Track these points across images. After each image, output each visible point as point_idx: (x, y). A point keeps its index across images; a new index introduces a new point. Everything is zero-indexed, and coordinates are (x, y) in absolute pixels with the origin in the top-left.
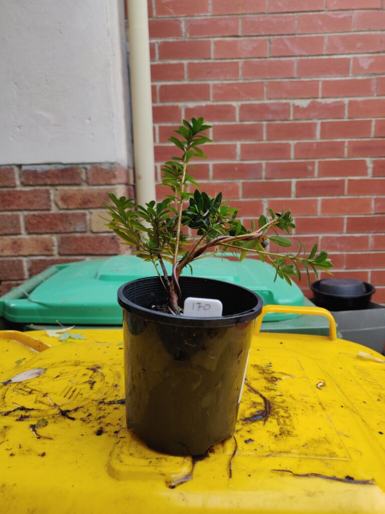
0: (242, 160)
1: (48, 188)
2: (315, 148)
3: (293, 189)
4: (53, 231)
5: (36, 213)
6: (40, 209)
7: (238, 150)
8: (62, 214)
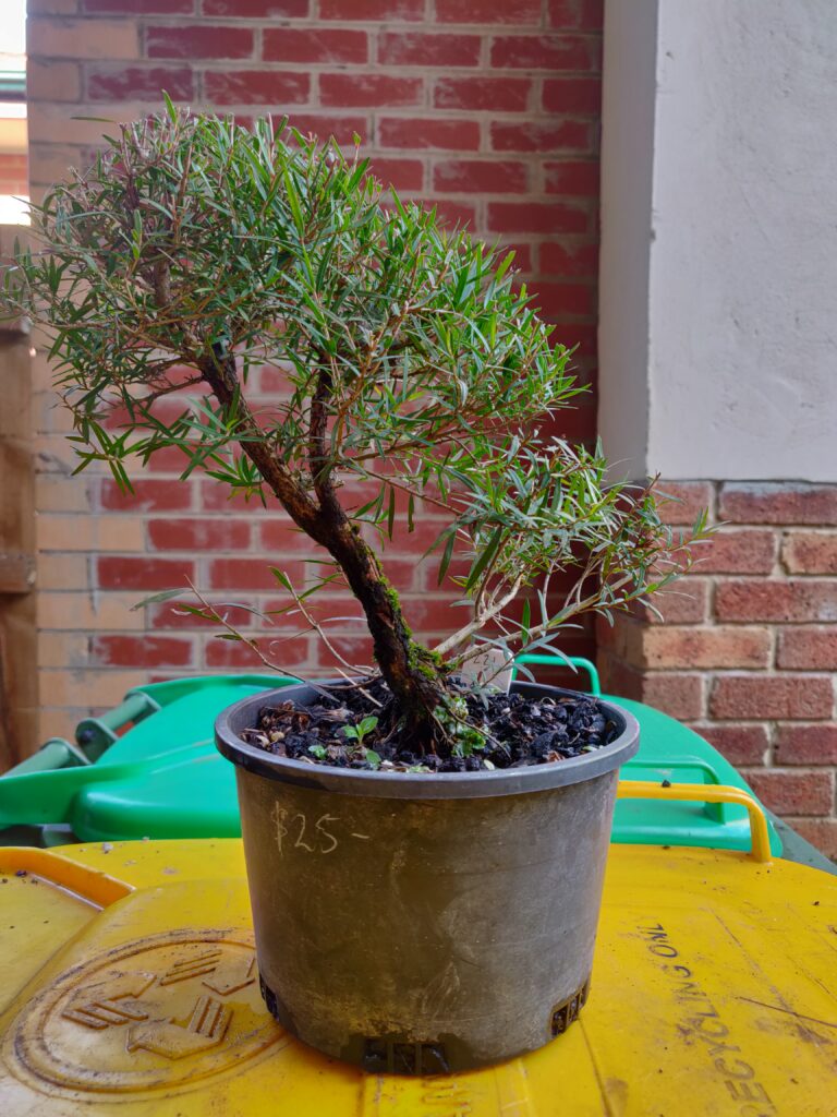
1: (769, 529)
4: (772, 619)
5: (740, 580)
6: (750, 571)
8: (792, 584)
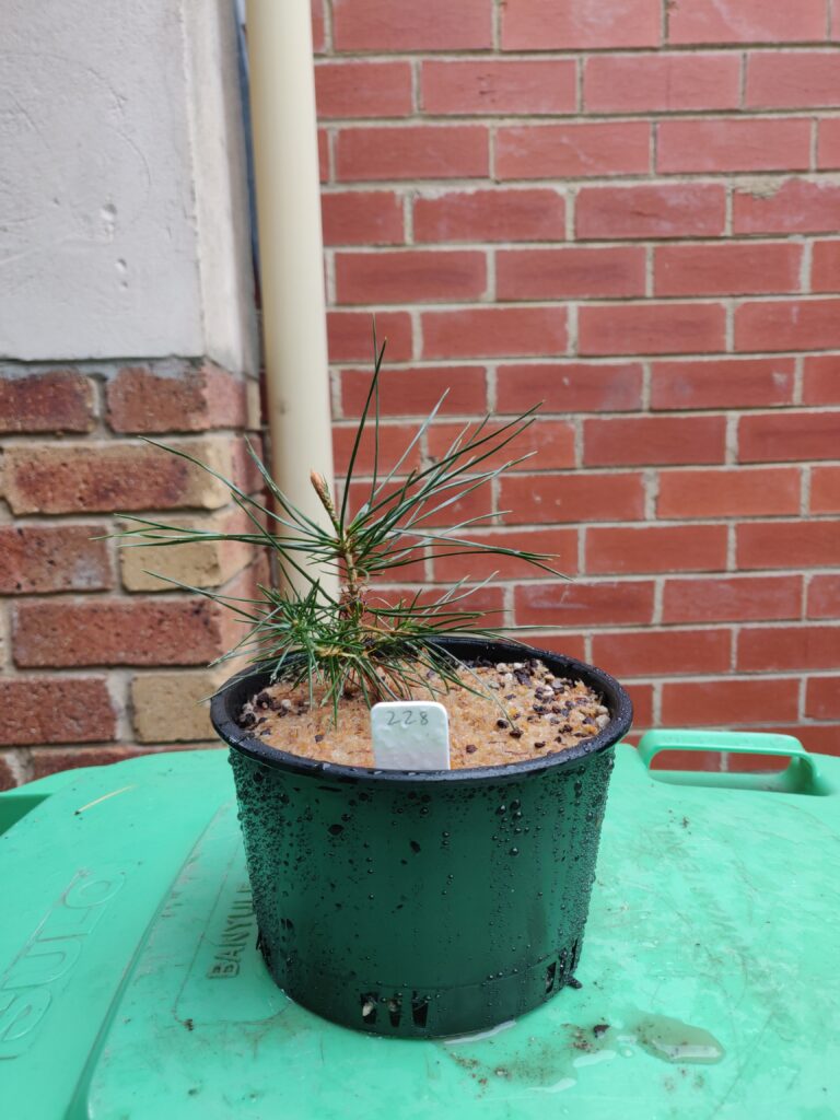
0: (581, 356)
2: (795, 319)
3: (731, 439)
7: (572, 327)
